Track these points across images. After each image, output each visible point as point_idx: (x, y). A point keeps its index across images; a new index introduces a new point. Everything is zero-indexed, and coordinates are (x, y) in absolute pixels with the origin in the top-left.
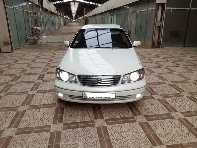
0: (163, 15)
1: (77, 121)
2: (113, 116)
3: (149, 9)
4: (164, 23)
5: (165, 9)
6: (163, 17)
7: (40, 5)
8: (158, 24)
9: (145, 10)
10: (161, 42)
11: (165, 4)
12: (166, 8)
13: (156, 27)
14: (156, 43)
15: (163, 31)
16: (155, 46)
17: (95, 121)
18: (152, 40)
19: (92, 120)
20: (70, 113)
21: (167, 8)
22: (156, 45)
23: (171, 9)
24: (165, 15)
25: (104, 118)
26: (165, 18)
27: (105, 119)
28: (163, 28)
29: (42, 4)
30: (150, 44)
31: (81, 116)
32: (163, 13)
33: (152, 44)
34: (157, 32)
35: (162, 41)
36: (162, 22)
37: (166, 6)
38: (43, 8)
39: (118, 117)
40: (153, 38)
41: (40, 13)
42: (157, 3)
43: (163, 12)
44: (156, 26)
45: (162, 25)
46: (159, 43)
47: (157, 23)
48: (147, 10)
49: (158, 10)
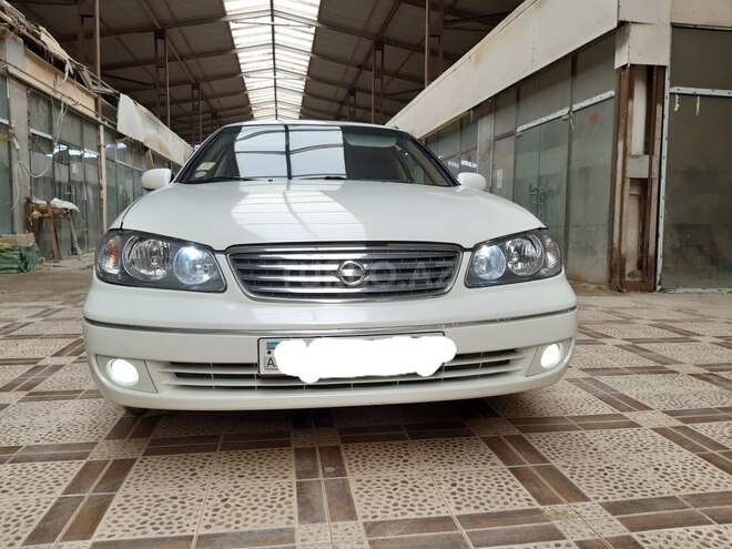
0: (658, 124)
1: (189, 533)
2: (416, 508)
3: (576, 107)
4: (664, 162)
5: (667, 94)
6: (658, 134)
7: (99, 119)
8: (639, 169)
9: (559, 114)
10: (660, 261)
11: (664, 68)
12: (668, 90)
13: (628, 182)
14: (630, 267)
15: (662, 202)
16: (627, 279)
17: (301, 530)
18: (611, 251)
19: (285, 526)
20: (156, 489)
21: (675, 90)
22: (632, 274)
23: (695, 95)
24: (666, 121)
25: (359, 514)
26: (669, 139)
27: (365, 524)
28: (661, 190)
29: (116, 120)
30: (598, 268)
31: (221, 505)
32: (659, 115)
33: (612, 271)
34: (631, 210)
35: (664, 256)
36: (656, 160)
37: (670, 79)
38: (116, 136)
39: (444, 514)
40: (616, 241)
41: (99, 151)
42: (624, 67)
43: (659, 108)
44: (624, 176)
45: (655, 175)
46: (645, 264)
47: (629, 160)
48: (566, 111)
49: (631, 95)
